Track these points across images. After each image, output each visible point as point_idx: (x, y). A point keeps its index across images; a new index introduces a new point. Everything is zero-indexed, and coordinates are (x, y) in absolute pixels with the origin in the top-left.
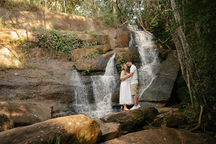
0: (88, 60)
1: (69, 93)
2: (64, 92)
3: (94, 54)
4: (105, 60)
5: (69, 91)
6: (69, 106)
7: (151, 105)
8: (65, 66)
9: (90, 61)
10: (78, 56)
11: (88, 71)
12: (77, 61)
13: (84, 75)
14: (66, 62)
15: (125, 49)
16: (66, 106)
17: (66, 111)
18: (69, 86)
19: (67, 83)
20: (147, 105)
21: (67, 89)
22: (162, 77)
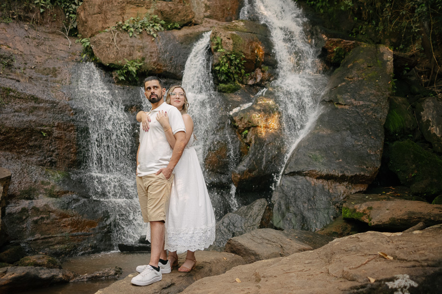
0: (133, 40)
1: (70, 131)
2: (54, 128)
3: (151, 25)
4: (183, 47)
5: (72, 126)
6: (68, 177)
7: (323, 186)
8: (56, 47)
9: (137, 42)
10: (101, 22)
11: (134, 70)
12: (98, 36)
13: (120, 82)
14: (60, 36)
15: (237, 24)
16: (58, 178)
17: (58, 193)
18: (71, 110)
19: (66, 98)
20: (313, 188)
21: (64, 118)
22: (346, 109)
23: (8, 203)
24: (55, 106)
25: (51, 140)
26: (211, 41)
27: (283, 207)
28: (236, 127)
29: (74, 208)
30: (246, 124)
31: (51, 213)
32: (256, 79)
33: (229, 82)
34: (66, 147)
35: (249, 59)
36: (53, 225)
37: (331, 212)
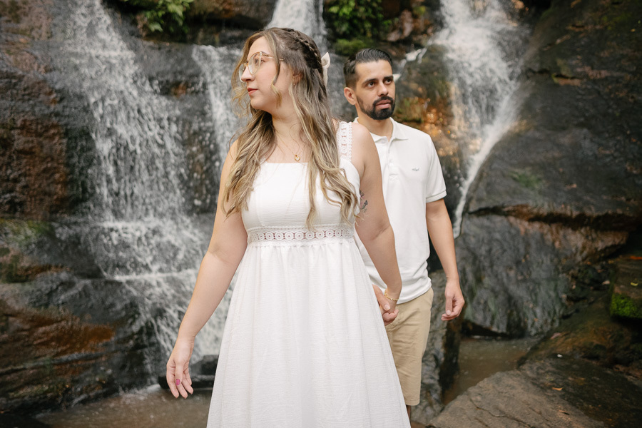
1: (52, 137)
2: (15, 132)
5: (54, 126)
6: (51, 234)
7: (542, 235)
11: (179, 10)
13: (151, 35)
16: (27, 237)
17: (27, 270)
18: (50, 93)
19: (39, 67)
20: (523, 239)
21: (37, 109)
22: (574, 86)
24: (15, 84)
25: (10, 157)
27: (470, 277)
29: (63, 303)
31: (11, 319)
32: (402, 30)
33: (355, 36)
34: (45, 171)
36: (18, 344)
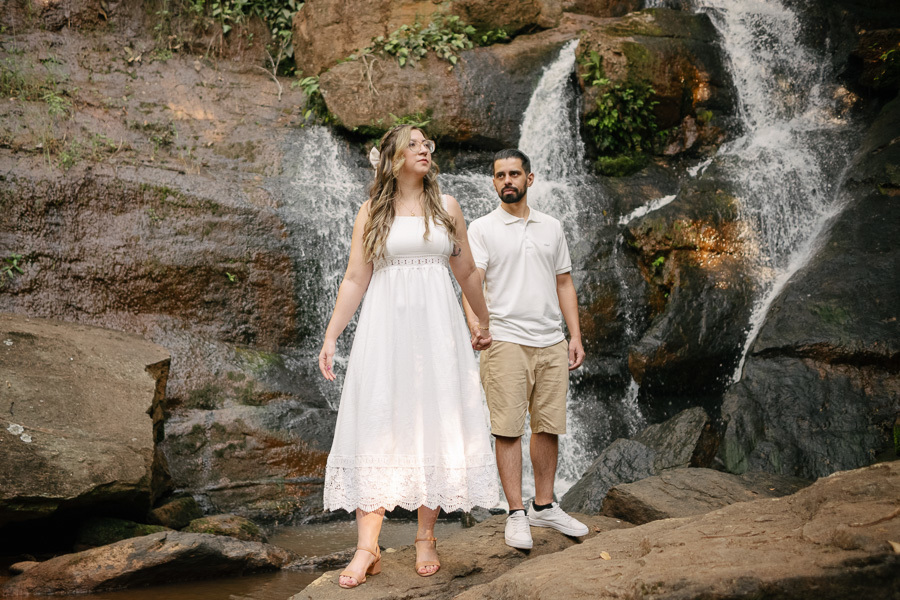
0: (407, 72)
1: (282, 271)
2: (250, 265)
3: (445, 38)
4: (515, 79)
5: (284, 259)
6: (281, 364)
8: (254, 100)
9: (417, 76)
10: (341, 41)
12: (335, 70)
14: (261, 78)
15: (637, 19)
16: (260, 366)
17: (260, 396)
18: (282, 227)
19: (272, 203)
20: (823, 384)
21: (269, 243)
23: (168, 416)
24: (252, 220)
25: (246, 289)
26: (577, 62)
28: (638, 251)
29: (292, 428)
30: (659, 243)
31: (248, 437)
32: (683, 141)
33: (622, 152)
34: (275, 303)
35: (667, 98)
36: (253, 462)
37: (869, 440)
